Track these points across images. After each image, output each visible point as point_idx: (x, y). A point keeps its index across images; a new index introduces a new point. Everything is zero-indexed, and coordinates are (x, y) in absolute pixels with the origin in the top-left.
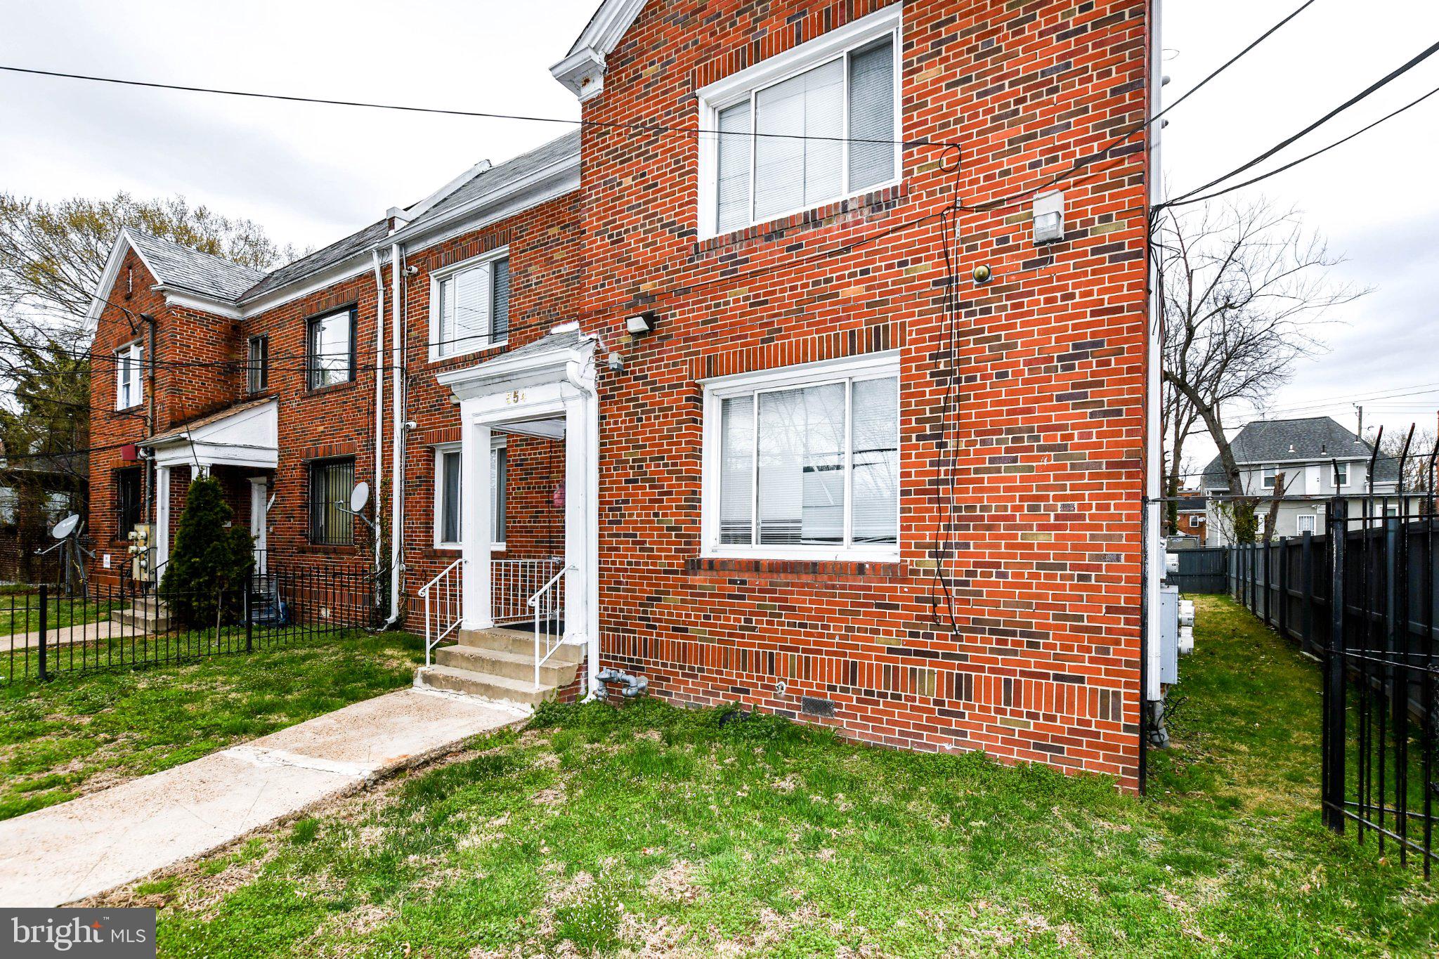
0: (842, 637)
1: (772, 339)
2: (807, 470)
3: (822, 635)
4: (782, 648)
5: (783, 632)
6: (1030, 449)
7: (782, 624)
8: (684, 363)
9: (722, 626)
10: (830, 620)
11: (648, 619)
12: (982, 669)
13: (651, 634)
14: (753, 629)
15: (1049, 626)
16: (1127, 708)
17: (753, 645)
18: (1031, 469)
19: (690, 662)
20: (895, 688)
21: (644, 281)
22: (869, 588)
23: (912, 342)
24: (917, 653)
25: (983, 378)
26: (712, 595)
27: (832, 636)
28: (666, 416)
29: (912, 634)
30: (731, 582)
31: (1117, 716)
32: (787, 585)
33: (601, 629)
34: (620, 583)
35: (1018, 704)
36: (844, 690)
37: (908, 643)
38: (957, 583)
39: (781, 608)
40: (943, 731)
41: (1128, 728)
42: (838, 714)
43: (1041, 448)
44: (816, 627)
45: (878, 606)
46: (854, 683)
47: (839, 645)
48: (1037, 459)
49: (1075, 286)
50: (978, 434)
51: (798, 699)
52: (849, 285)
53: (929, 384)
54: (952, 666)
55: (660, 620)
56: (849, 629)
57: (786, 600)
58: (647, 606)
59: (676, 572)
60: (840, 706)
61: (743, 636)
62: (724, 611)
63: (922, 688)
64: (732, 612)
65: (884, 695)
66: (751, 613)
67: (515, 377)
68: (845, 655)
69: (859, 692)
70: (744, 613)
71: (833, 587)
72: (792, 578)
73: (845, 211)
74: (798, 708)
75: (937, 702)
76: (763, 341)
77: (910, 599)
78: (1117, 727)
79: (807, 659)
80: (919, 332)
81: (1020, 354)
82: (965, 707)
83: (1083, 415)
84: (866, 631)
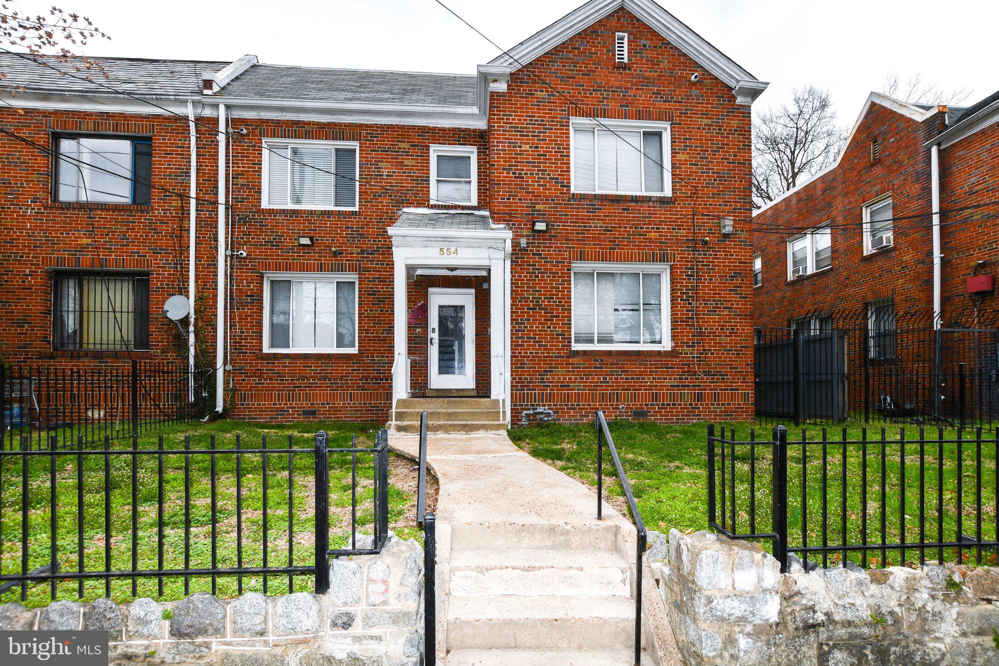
0: (651, 382)
1: (615, 249)
2: (616, 310)
3: (641, 382)
4: (622, 390)
5: (623, 382)
6: (721, 308)
7: (623, 379)
8: (566, 251)
9: (590, 382)
10: (645, 375)
11: (545, 382)
12: (706, 390)
13: (547, 390)
14: (608, 382)
15: (728, 372)
16: (752, 397)
17: (608, 390)
18: (721, 315)
19: (571, 402)
20: (674, 401)
21: (539, 204)
22: (662, 361)
23: (678, 261)
24: (682, 386)
25: (704, 279)
26: (583, 368)
27: (647, 382)
28: (553, 277)
29: (680, 379)
30: (594, 361)
31: (748, 401)
32: (624, 361)
33: (512, 390)
34: (525, 364)
35: (718, 401)
36: (652, 405)
37: (679, 382)
38: (697, 357)
39: (622, 371)
40: (693, 416)
41: (752, 404)
42: (649, 416)
43: (724, 308)
44: (639, 379)
45: (666, 368)
46: (656, 401)
47: (649, 386)
48: (723, 311)
49: (734, 252)
50: (703, 300)
51: (631, 412)
52: (651, 232)
53: (685, 279)
54: (695, 390)
55: (553, 382)
56: (654, 379)
57: (624, 368)
58: (544, 375)
59: (563, 357)
60: (650, 412)
61: (602, 386)
62: (592, 375)
63: (684, 399)
64: (595, 375)
65: (669, 405)
66: (606, 375)
67: (456, 240)
68: (652, 390)
69: (659, 405)
70: (602, 375)
71: (647, 361)
72: (626, 358)
73: (650, 201)
74: (630, 416)
75: (691, 405)
76: (611, 249)
77: (679, 364)
78: (748, 404)
79: (635, 393)
80: (680, 258)
81: (717, 273)
82: (701, 405)
83: (737, 297)
84: (661, 379)
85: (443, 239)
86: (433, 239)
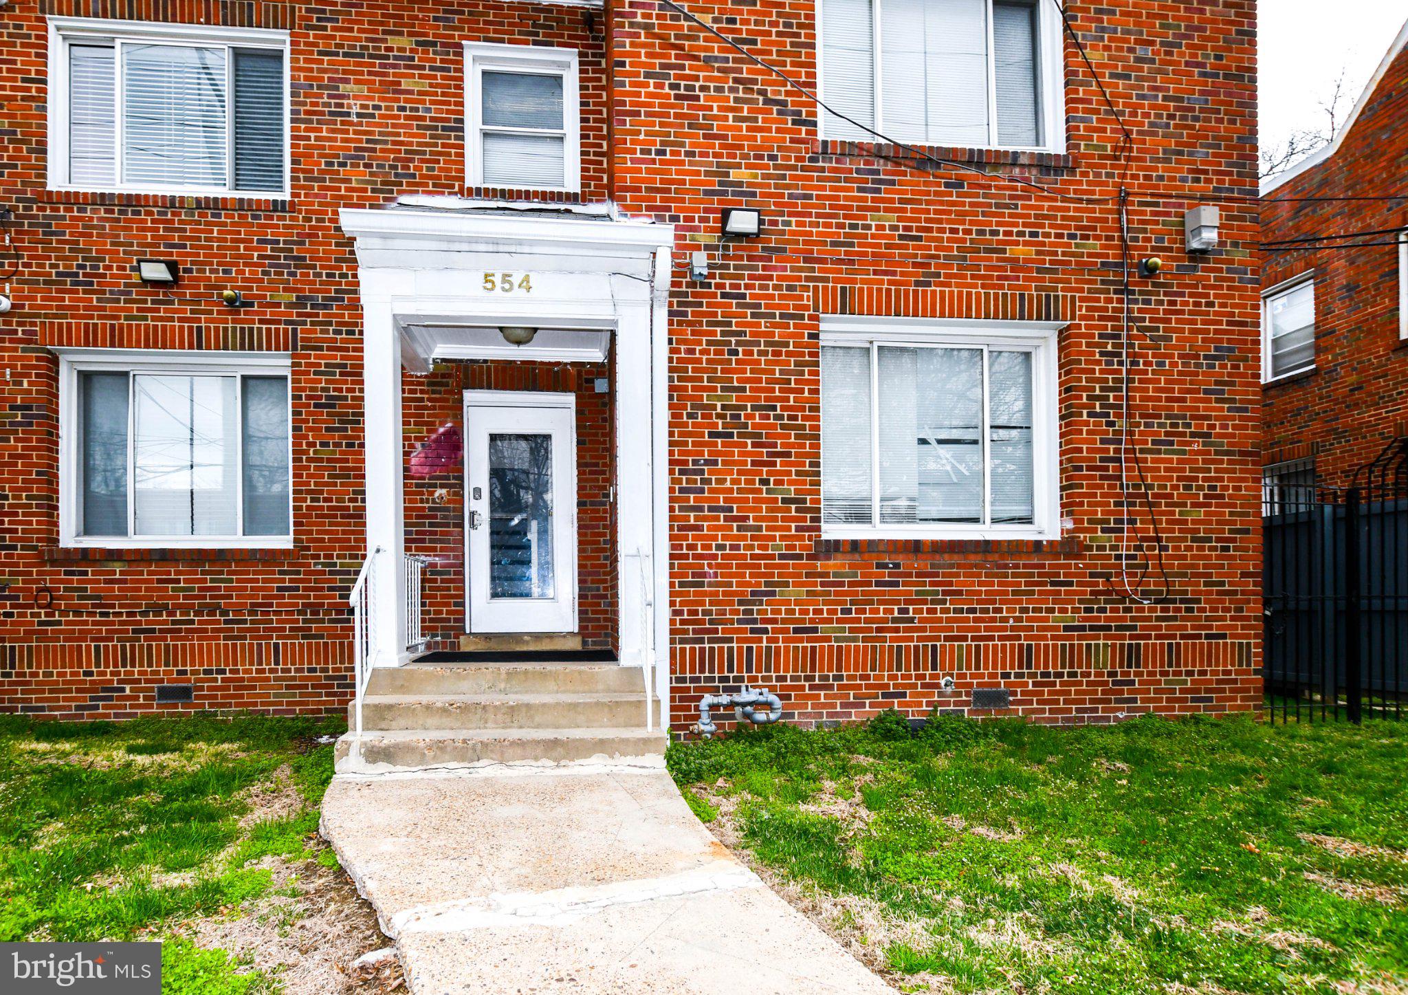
0: (1017, 619)
1: (928, 284)
3: (993, 620)
4: (947, 639)
5: (948, 620)
6: (1183, 434)
7: (947, 611)
8: (807, 288)
9: (867, 621)
10: (1002, 602)
11: (754, 621)
12: (1149, 637)
13: (760, 640)
14: (911, 620)
15: (1200, 592)
16: (1256, 655)
17: (911, 639)
18: (1184, 452)
19: (821, 670)
20: (1072, 666)
21: (738, 166)
22: (1043, 566)
23: (1082, 318)
24: (1092, 628)
25: (1145, 364)
26: (851, 584)
27: (1006, 620)
28: (775, 353)
29: (1087, 610)
30: (879, 566)
31: (1249, 664)
32: (952, 566)
33: (672, 641)
34: (704, 575)
35: (1178, 665)
36: (1017, 675)
37: (1085, 619)
38: (1128, 557)
39: (945, 593)
40: (1117, 701)
41: (1256, 672)
42: (1012, 703)
43: (1193, 435)
44: (986, 611)
45: (1053, 584)
46: (1029, 667)
47: (1013, 628)
48: (1189, 444)
49: (1216, 296)
50: (1142, 416)
51: (967, 694)
52: (1017, 243)
53: (1098, 362)
54: (1123, 638)
55: (774, 621)
56: (1026, 610)
57: (950, 584)
58: (753, 603)
59: (799, 557)
60: (1015, 694)
61: (897, 630)
62: (871, 602)
63: (1097, 662)
64: (881, 602)
65: (1060, 675)
66: (907, 602)
67: (526, 249)
68: (1019, 638)
69: (1034, 675)
70: (897, 602)
71: (1006, 566)
72: (956, 559)
73: (1014, 164)
74: (967, 703)
75: (1111, 674)
76: (917, 283)
77: (1084, 575)
78: (1247, 672)
79: (978, 647)
80: (1088, 309)
81: (1174, 347)
82: (1136, 674)
83: (1222, 409)
84: (1040, 610)
85: (491, 248)
86: (465, 247)
